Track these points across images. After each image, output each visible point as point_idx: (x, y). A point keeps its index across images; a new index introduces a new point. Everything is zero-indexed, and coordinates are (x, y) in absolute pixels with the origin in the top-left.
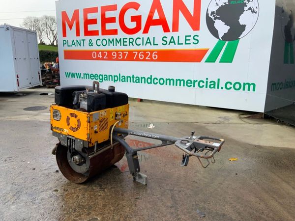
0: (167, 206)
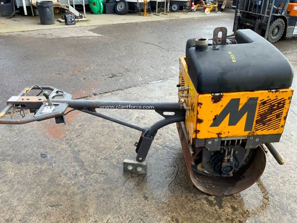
0: (83, 151)
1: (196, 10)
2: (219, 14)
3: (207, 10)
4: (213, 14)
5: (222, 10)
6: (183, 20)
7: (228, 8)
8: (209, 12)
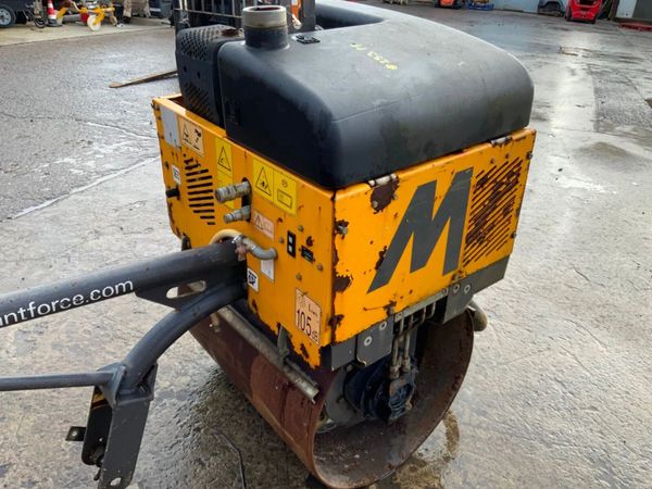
1: (64, 23)
2: (122, 29)
3: (91, 20)
4: (109, 30)
5: (127, 21)
6: (39, 44)
7: (138, 16)
8: (98, 26)
